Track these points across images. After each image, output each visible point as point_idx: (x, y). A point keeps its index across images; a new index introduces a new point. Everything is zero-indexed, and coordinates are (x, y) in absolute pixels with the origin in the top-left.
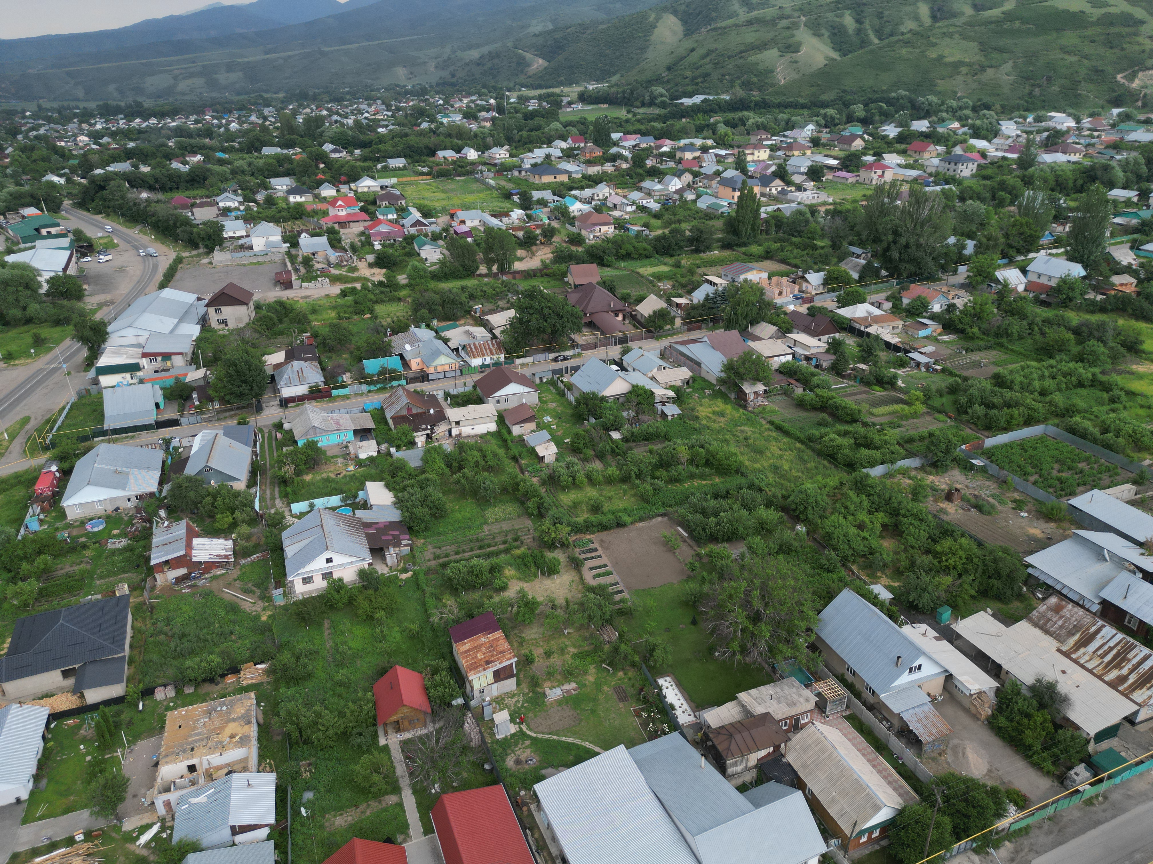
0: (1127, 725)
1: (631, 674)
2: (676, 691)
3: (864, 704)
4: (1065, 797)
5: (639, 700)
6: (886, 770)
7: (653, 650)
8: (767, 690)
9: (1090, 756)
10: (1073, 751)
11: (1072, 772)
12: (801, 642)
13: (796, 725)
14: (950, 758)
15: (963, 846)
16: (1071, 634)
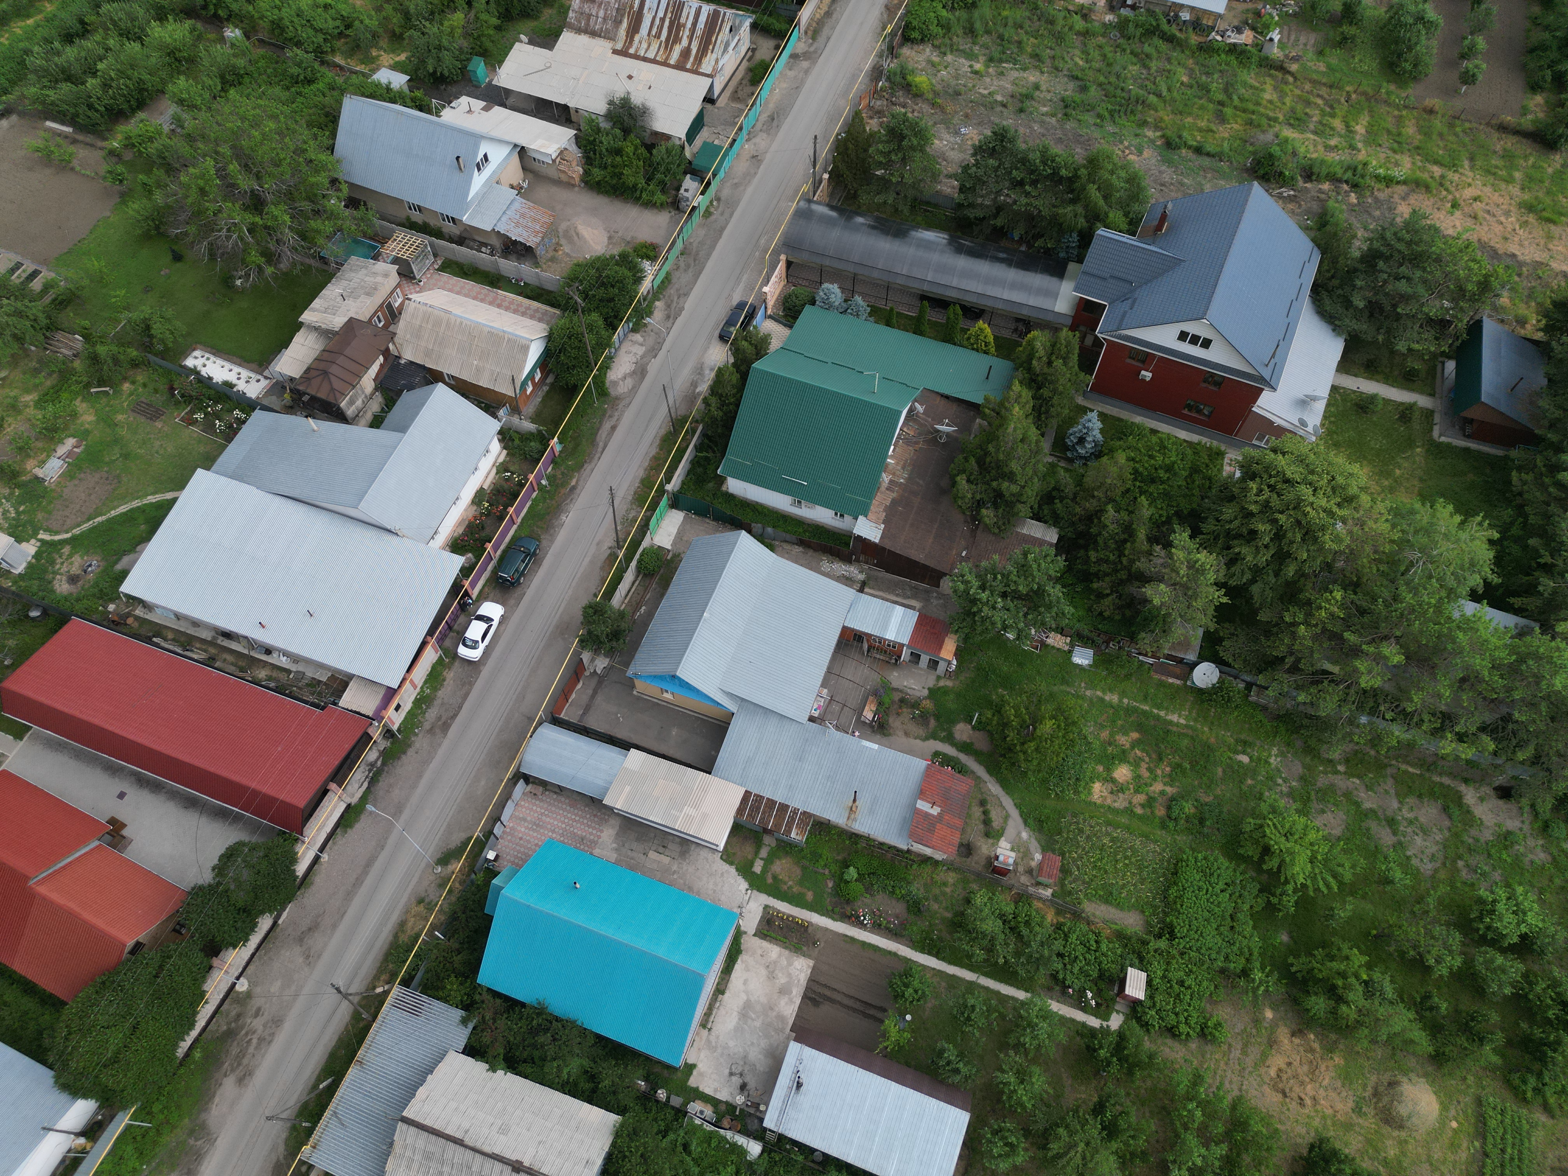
0: (709, 106)
1: (140, 378)
2: (220, 362)
3: (451, 240)
4: (686, 222)
5: (177, 403)
6: (512, 302)
7: (148, 328)
8: (332, 291)
9: (690, 163)
10: (674, 167)
11: (682, 191)
12: (334, 203)
13: (392, 314)
14: (567, 248)
15: (621, 334)
16: (618, 23)
